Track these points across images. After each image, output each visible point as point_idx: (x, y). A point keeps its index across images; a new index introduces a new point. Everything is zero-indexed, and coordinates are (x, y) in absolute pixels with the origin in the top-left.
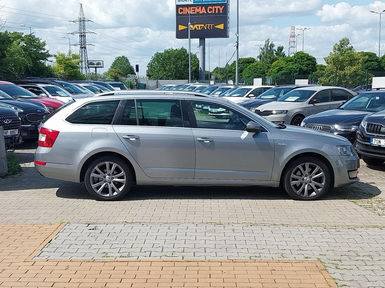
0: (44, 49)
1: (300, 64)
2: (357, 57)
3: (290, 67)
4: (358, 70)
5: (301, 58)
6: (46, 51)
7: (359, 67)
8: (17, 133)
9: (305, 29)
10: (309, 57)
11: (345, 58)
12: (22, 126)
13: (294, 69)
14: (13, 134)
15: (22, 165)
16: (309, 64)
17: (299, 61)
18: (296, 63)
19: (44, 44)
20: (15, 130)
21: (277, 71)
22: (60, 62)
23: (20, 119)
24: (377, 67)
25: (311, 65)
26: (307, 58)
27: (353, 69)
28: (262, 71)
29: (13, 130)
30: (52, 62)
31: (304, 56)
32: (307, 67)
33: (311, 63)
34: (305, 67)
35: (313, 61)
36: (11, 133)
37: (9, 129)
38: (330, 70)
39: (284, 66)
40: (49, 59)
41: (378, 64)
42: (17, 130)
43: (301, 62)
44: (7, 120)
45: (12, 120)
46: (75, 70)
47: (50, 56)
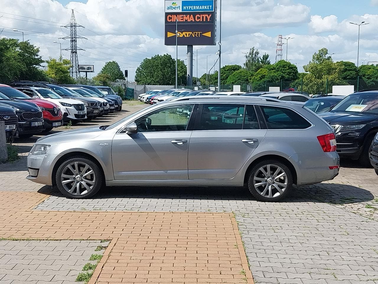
0: (37, 56)
1: (282, 72)
2: (334, 67)
3: (272, 74)
4: (335, 79)
5: (284, 66)
6: (39, 57)
7: (336, 76)
8: (14, 128)
9: (289, 38)
10: (291, 66)
11: (323, 67)
12: (19, 123)
13: (276, 76)
14: (11, 129)
15: (19, 154)
16: (290, 73)
17: (282, 69)
18: (278, 71)
19: (38, 51)
20: (13, 125)
21: (260, 78)
22: (51, 67)
23: (17, 116)
24: (355, 76)
25: (292, 73)
26: (289, 67)
27: (330, 77)
28: (246, 79)
29: (11, 125)
30: (45, 67)
31: (286, 65)
32: (289, 75)
33: (292, 71)
34: (286, 75)
35: (294, 70)
36: (9, 128)
37: (8, 124)
38: (309, 78)
39: (266, 74)
40: (42, 64)
41: (356, 73)
42: (15, 125)
43: (284, 70)
44: (7, 116)
45: (11, 117)
46: (66, 74)
47: (43, 62)
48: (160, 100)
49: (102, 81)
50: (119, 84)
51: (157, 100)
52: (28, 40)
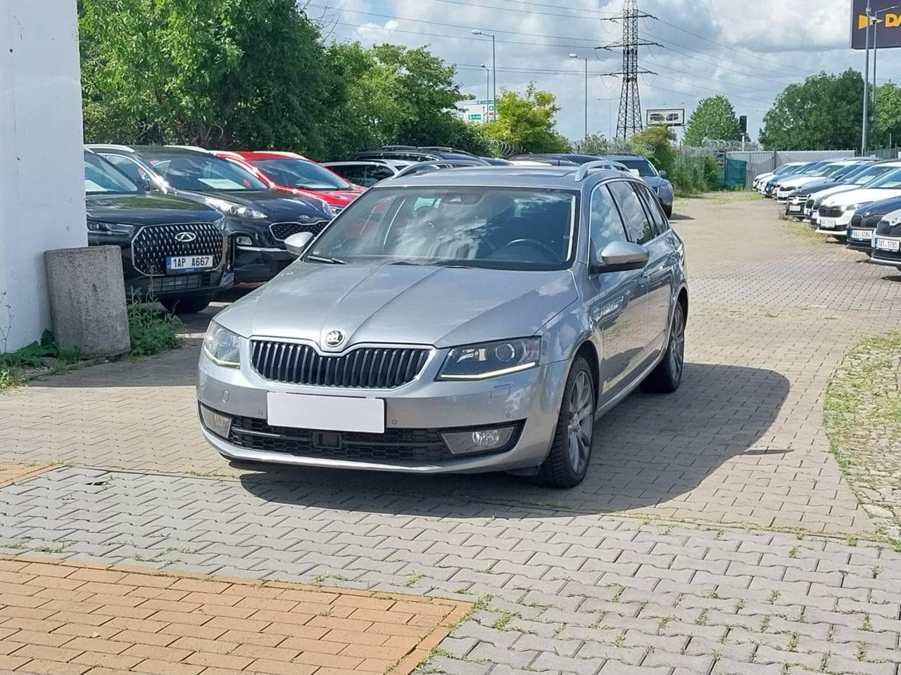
0: (450, 84)
8: (210, 265)
14: (200, 266)
19: (451, 72)
20: (204, 257)
29: (200, 257)
30: (467, 112)
36: (193, 264)
37: (188, 254)
40: (457, 104)
42: (211, 257)
44: (185, 233)
45: (199, 236)
46: (538, 129)
47: (462, 98)
48: (785, 187)
49: (652, 145)
50: (708, 152)
51: (779, 189)
52: (425, 47)
